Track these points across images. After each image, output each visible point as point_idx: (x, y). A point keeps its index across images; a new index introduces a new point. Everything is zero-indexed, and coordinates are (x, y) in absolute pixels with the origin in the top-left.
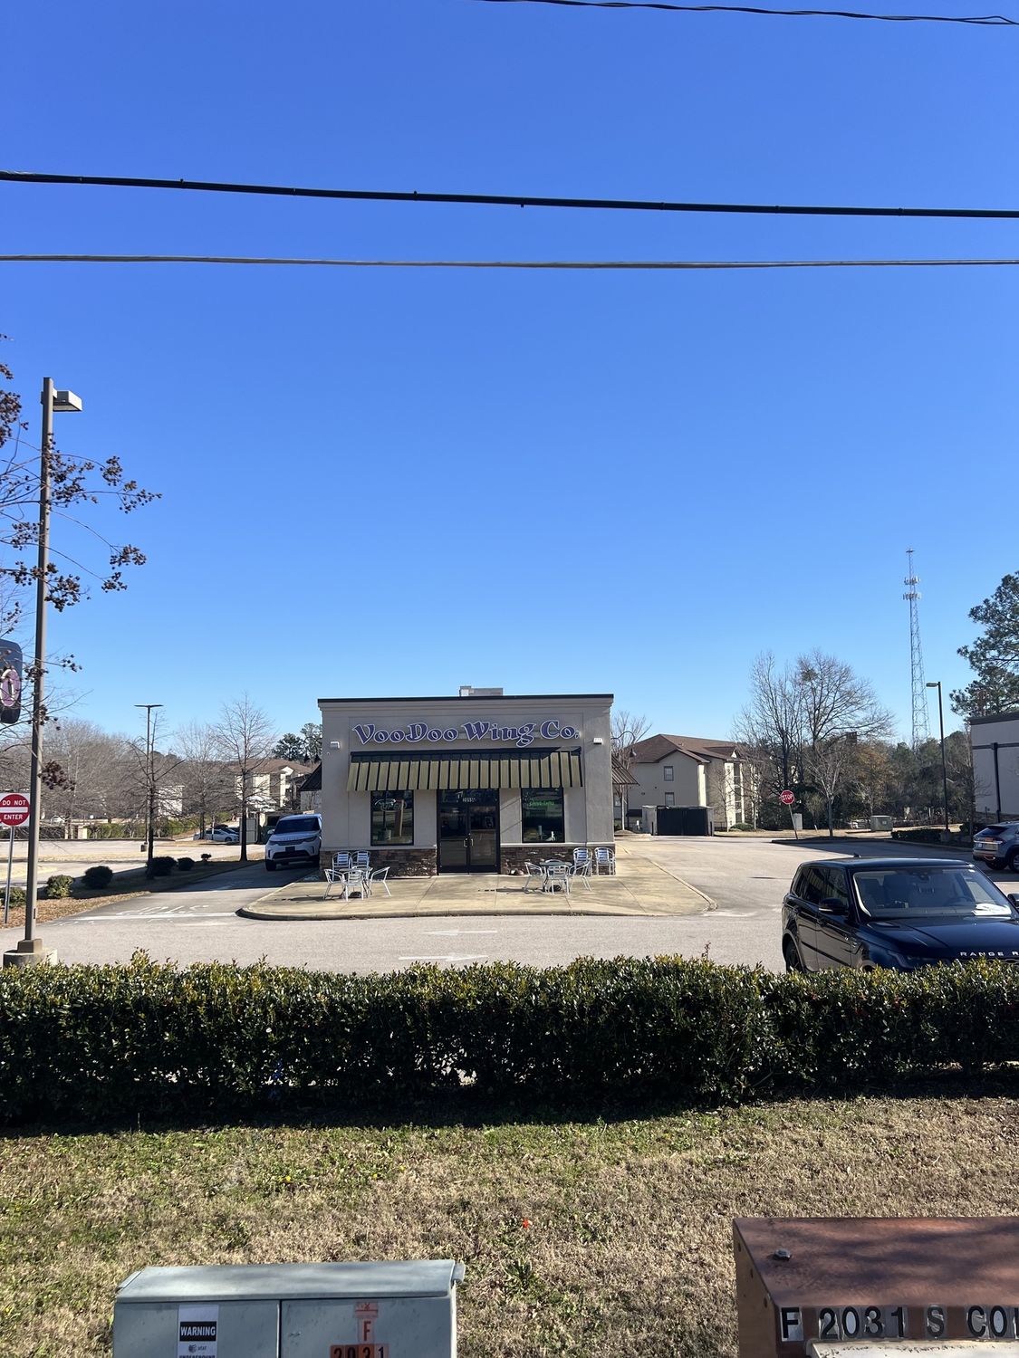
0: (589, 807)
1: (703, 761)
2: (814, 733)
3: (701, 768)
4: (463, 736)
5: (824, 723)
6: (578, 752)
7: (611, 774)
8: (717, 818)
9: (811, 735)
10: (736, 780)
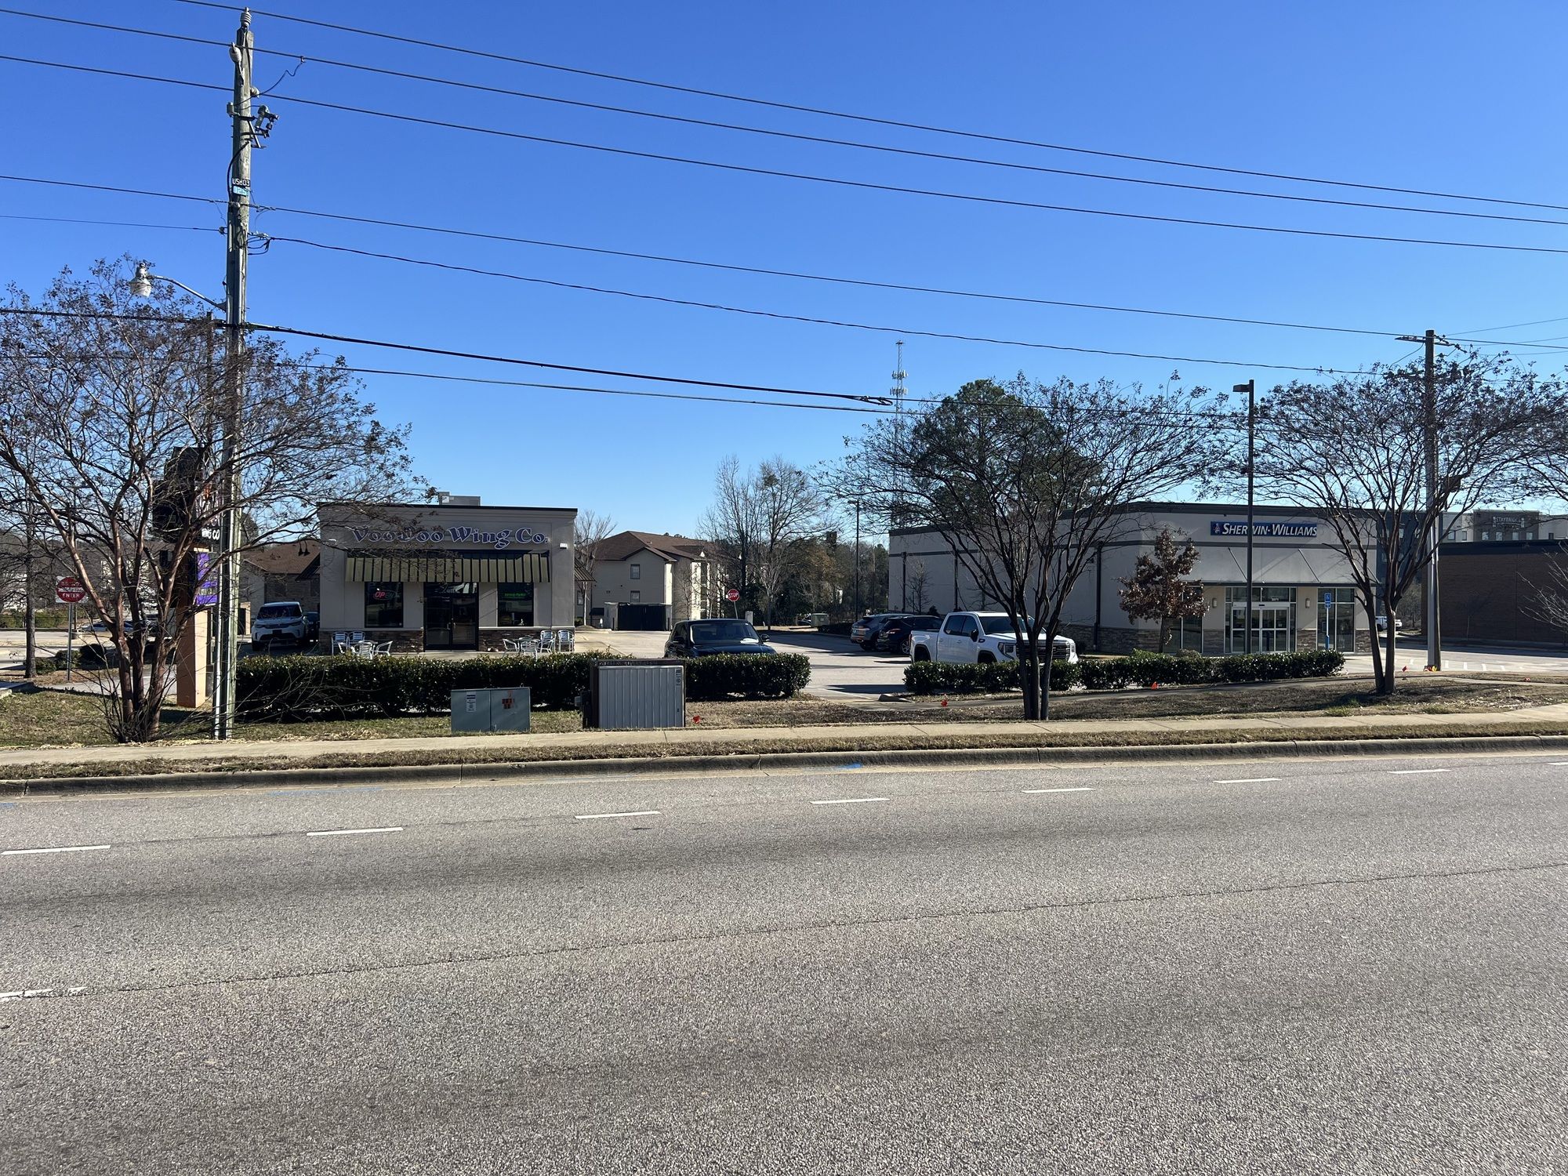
0: (555, 599)
1: (671, 559)
2: (772, 535)
3: (669, 567)
4: (447, 539)
5: (782, 527)
6: (546, 554)
7: (574, 572)
8: (679, 615)
9: (770, 538)
10: (704, 580)
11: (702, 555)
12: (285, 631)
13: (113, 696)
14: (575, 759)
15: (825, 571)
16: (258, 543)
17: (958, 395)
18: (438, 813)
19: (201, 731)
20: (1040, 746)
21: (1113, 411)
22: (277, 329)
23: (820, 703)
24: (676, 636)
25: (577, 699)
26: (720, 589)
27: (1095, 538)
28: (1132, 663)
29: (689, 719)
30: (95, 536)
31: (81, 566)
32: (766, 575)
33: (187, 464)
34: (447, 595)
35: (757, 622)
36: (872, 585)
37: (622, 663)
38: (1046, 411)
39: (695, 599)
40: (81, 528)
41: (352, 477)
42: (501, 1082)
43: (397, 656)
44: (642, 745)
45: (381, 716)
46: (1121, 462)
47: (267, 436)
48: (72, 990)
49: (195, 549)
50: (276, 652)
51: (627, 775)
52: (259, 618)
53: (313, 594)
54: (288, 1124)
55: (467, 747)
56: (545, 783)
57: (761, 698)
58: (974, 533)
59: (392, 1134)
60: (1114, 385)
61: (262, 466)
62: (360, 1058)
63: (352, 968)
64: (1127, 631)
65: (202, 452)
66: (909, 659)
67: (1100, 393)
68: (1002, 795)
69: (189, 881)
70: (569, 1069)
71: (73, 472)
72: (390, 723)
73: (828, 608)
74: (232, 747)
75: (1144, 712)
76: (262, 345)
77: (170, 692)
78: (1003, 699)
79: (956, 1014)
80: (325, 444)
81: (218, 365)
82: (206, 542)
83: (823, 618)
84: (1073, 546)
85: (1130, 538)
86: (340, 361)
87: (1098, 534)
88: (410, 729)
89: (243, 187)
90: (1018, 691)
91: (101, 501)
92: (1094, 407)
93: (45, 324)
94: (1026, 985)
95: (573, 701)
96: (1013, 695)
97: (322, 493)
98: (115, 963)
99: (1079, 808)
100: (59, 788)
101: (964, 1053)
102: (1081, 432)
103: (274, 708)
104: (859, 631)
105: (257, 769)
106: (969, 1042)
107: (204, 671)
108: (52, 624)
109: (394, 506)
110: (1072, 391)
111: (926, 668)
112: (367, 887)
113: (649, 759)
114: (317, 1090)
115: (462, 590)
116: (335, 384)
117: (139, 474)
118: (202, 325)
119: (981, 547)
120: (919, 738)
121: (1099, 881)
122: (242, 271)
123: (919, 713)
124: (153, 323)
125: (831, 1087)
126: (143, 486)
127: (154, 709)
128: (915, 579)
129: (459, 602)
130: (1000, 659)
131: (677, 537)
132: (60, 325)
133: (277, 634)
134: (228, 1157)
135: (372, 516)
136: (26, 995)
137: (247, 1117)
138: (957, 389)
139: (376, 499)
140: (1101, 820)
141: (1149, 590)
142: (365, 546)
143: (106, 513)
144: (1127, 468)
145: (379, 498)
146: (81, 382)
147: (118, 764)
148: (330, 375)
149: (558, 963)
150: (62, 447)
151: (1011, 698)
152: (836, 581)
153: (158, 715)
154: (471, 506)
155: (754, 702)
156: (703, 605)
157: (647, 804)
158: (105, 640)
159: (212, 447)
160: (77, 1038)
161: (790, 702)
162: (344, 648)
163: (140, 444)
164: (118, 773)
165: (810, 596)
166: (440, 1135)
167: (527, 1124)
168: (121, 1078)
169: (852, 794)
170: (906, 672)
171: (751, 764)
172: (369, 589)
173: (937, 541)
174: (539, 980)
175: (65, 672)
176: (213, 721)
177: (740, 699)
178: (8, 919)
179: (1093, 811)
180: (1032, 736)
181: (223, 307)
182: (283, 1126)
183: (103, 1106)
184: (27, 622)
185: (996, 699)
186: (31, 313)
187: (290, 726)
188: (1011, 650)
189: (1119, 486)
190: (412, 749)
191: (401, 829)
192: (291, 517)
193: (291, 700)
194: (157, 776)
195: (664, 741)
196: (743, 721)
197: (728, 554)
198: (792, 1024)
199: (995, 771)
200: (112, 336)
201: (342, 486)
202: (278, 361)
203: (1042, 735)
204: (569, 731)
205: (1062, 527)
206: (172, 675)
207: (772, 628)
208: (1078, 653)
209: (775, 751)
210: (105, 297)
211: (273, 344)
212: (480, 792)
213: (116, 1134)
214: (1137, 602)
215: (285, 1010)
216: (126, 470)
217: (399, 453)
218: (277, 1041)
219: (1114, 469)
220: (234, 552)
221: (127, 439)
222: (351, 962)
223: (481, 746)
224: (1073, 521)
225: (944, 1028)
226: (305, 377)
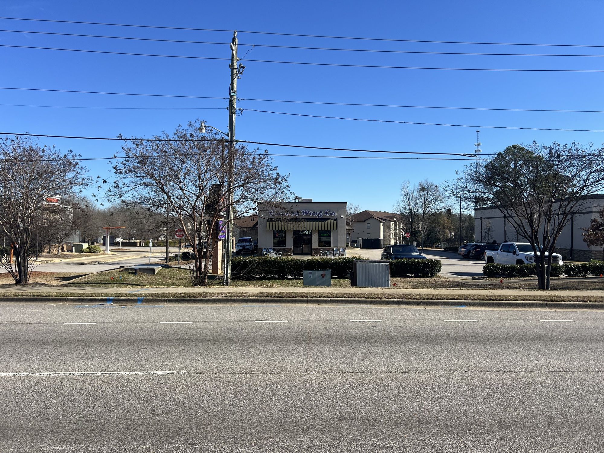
0: (339, 236)
1: (382, 221)
3: (381, 224)
4: (301, 214)
5: (428, 208)
6: (336, 220)
7: (346, 226)
8: (386, 243)
9: (423, 212)
10: (395, 229)
11: (395, 219)
12: (246, 247)
13: (193, 270)
14: (349, 298)
15: (446, 225)
16: (239, 217)
17: (504, 151)
18: (300, 316)
19: (220, 283)
20: (547, 301)
21: (579, 155)
22: (245, 142)
23: (446, 280)
24: (385, 251)
25: (349, 275)
26: (402, 233)
27: (571, 211)
28: (590, 266)
29: (392, 284)
30: (188, 215)
31: (184, 225)
32: (421, 227)
33: (216, 189)
34: (300, 235)
35: (418, 246)
36: (467, 232)
37: (365, 262)
38: (547, 157)
39: (392, 237)
40: (184, 213)
41: (270, 193)
42: (327, 422)
43: (284, 257)
44: (374, 294)
45: (279, 279)
46: (583, 178)
47: (242, 179)
48: (182, 372)
49: (219, 219)
50: (245, 255)
51: (369, 305)
52: (238, 243)
53: (255, 235)
54: (252, 428)
55: (309, 292)
56: (338, 307)
57: (421, 277)
58: (514, 209)
59: (288, 437)
60: (580, 144)
61: (240, 190)
62: (276, 407)
63: (272, 373)
64: (587, 251)
65: (221, 186)
66: (484, 262)
67: (573, 148)
68: (530, 321)
69: (217, 336)
70: (352, 419)
71: (181, 193)
72: (282, 282)
73: (448, 241)
74: (230, 289)
75: (597, 287)
76: (240, 148)
77: (211, 269)
78: (528, 280)
79: (514, 415)
80: (260, 182)
81: (226, 155)
82: (222, 217)
83: (446, 244)
84: (561, 214)
85: (588, 210)
86: (266, 151)
87: (573, 209)
88: (289, 284)
89: (234, 93)
90: (535, 277)
91: (190, 203)
92: (570, 154)
93: (173, 144)
94: (546, 405)
95: (347, 275)
96: (533, 278)
97: (260, 199)
98: (195, 364)
99: (567, 329)
100: (177, 301)
101: (518, 432)
102: (564, 165)
103: (244, 275)
104: (462, 250)
105: (239, 297)
106: (520, 427)
107: (221, 262)
108: (174, 245)
109: (284, 203)
110: (559, 148)
111: (493, 266)
112: (276, 343)
113: (377, 299)
114: (261, 417)
115: (306, 233)
116: (264, 160)
117: (202, 194)
118: (221, 142)
119: (517, 215)
120: (491, 296)
121: (579, 362)
122: (234, 122)
123: (490, 285)
124: (206, 142)
125: (459, 439)
126: (203, 198)
127: (205, 275)
128: (486, 228)
129: (305, 237)
130: (526, 263)
131: (385, 212)
132: (178, 144)
133: (244, 249)
134: (233, 438)
135: (276, 207)
136: (168, 373)
137: (238, 424)
138: (504, 149)
139: (278, 201)
140: (578, 335)
141: (597, 233)
142: (274, 217)
143: (191, 207)
144: (586, 180)
145: (279, 200)
146: (184, 163)
147: (195, 293)
148: (263, 157)
149: (346, 377)
150: (178, 185)
151: (532, 280)
152: (451, 229)
153: (207, 277)
154: (309, 202)
155: (418, 279)
156: (395, 239)
157: (377, 317)
158: (191, 251)
159: (224, 184)
160: (183, 389)
161: (433, 279)
162: (266, 254)
163: (202, 183)
164: (195, 297)
165: (440, 236)
166: (305, 439)
167: (337, 439)
168: (198, 405)
169: (462, 318)
170: (484, 268)
171: (418, 304)
172: (274, 233)
173: (497, 213)
174: (339, 383)
175: (178, 261)
176: (224, 279)
177: (412, 277)
178: (162, 346)
179: (574, 330)
180: (543, 296)
181: (227, 135)
182: (250, 429)
183: (192, 414)
184: (166, 244)
185: (525, 280)
186: (169, 140)
187: (249, 282)
188: (532, 259)
189: (583, 188)
190: (290, 292)
191: (287, 321)
192: (249, 208)
193: (249, 272)
194: (207, 298)
195: (383, 293)
196: (413, 286)
197: (406, 219)
198: (441, 411)
199: (526, 311)
200: (194, 147)
201: (266, 196)
202: (246, 153)
203: (548, 296)
204: (346, 287)
205: (555, 206)
206: (211, 263)
207: (424, 248)
208: (563, 260)
209: (428, 299)
210: (192, 134)
211: (244, 147)
212: (314, 309)
213: (196, 425)
214: (591, 238)
215: (250, 386)
216: (197, 193)
217: (286, 184)
218: (248, 397)
219: (580, 181)
220: (231, 220)
221: (198, 182)
222: (272, 370)
223: (315, 292)
224: (560, 203)
225: (508, 420)
226: (254, 158)
